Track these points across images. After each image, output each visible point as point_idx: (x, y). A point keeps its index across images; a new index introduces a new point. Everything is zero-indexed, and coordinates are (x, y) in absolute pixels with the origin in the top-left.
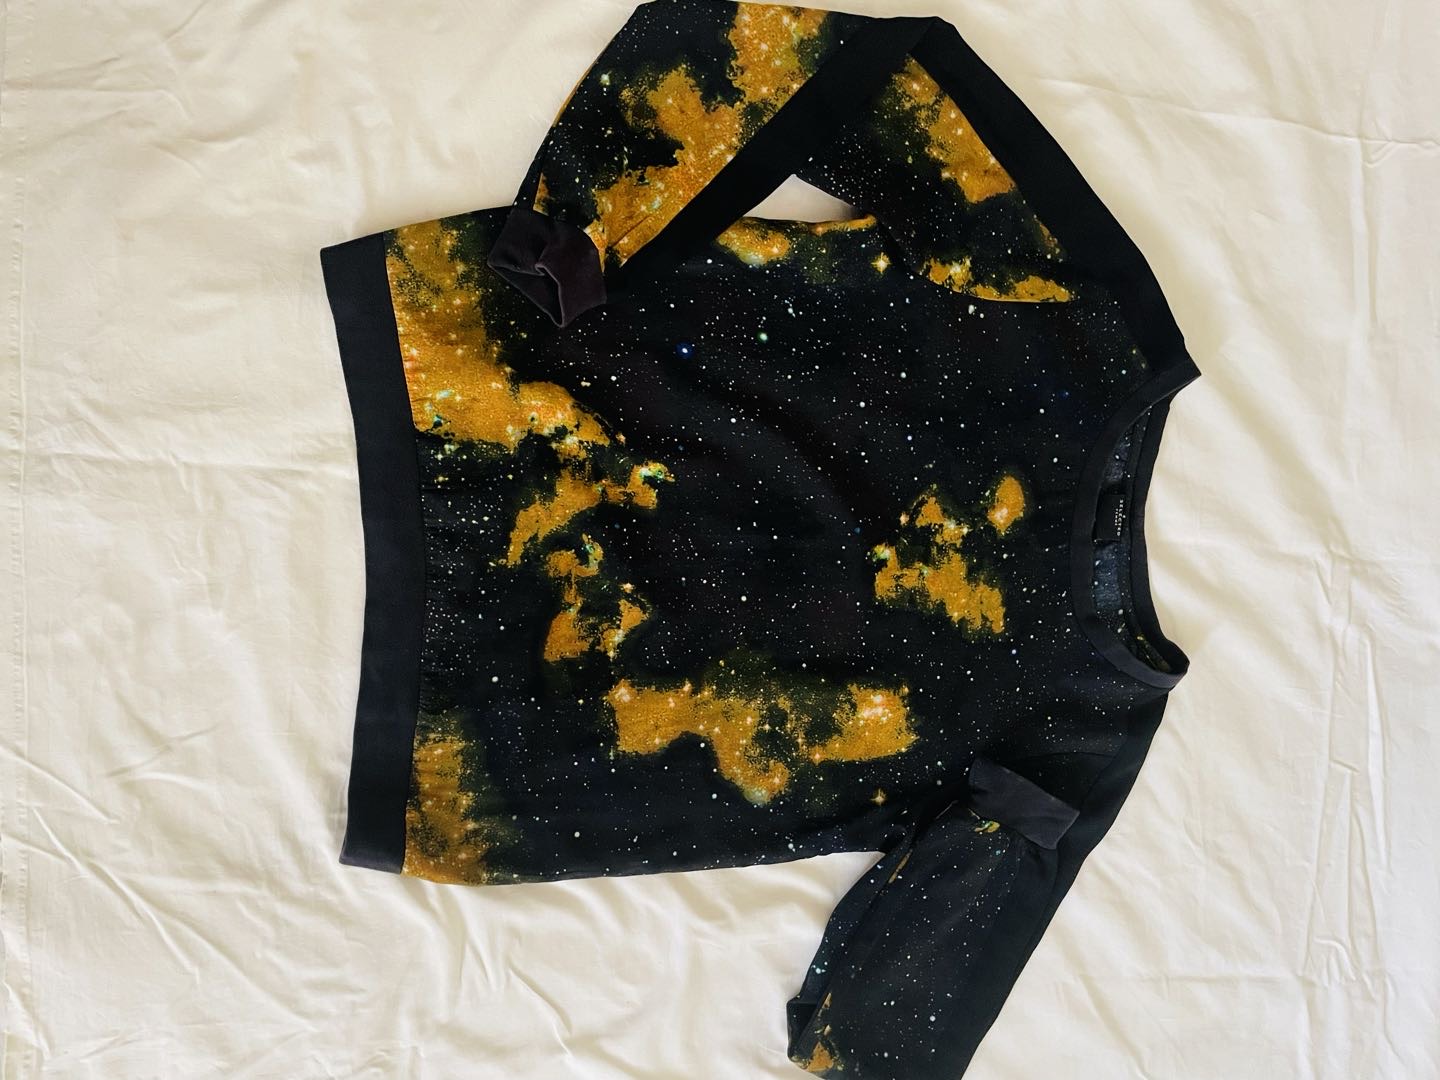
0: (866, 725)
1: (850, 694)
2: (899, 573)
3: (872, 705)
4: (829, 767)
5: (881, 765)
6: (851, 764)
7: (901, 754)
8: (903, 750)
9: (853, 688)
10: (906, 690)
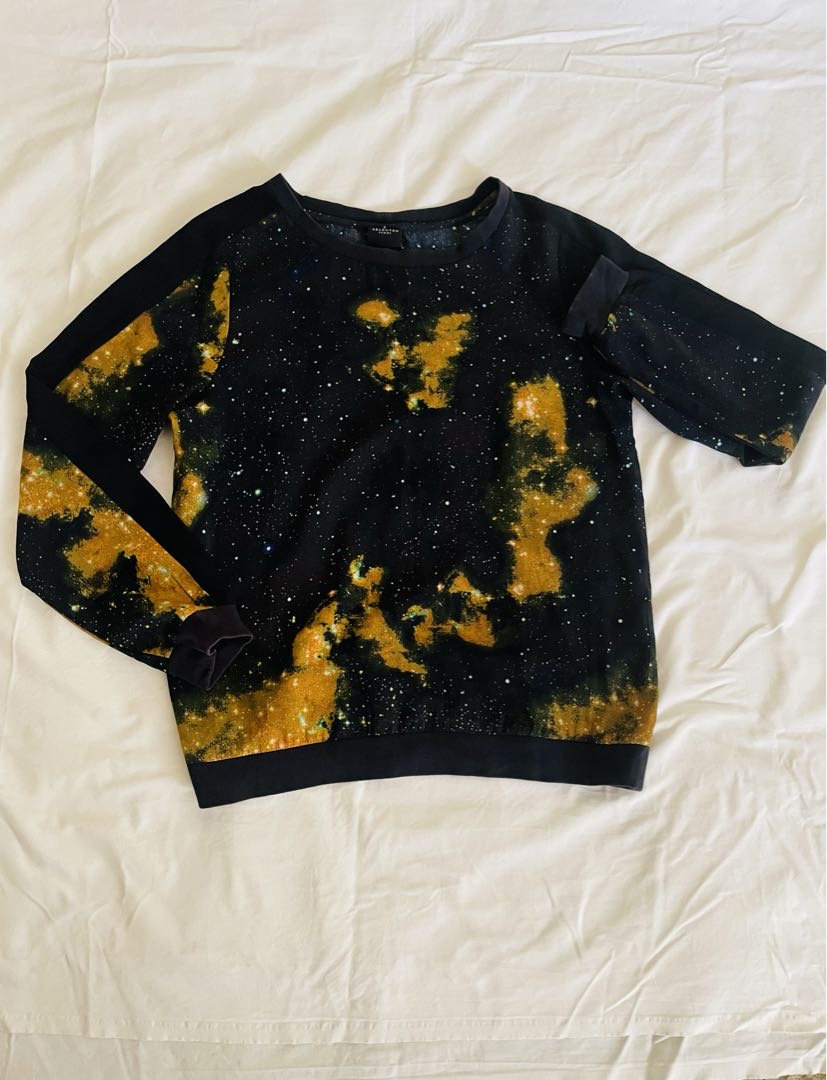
0: (540, 412)
1: (516, 424)
2: (428, 391)
3: (524, 409)
4: (569, 441)
5: (569, 401)
6: (568, 424)
7: (560, 388)
8: (557, 385)
9: (512, 422)
10: (513, 384)
